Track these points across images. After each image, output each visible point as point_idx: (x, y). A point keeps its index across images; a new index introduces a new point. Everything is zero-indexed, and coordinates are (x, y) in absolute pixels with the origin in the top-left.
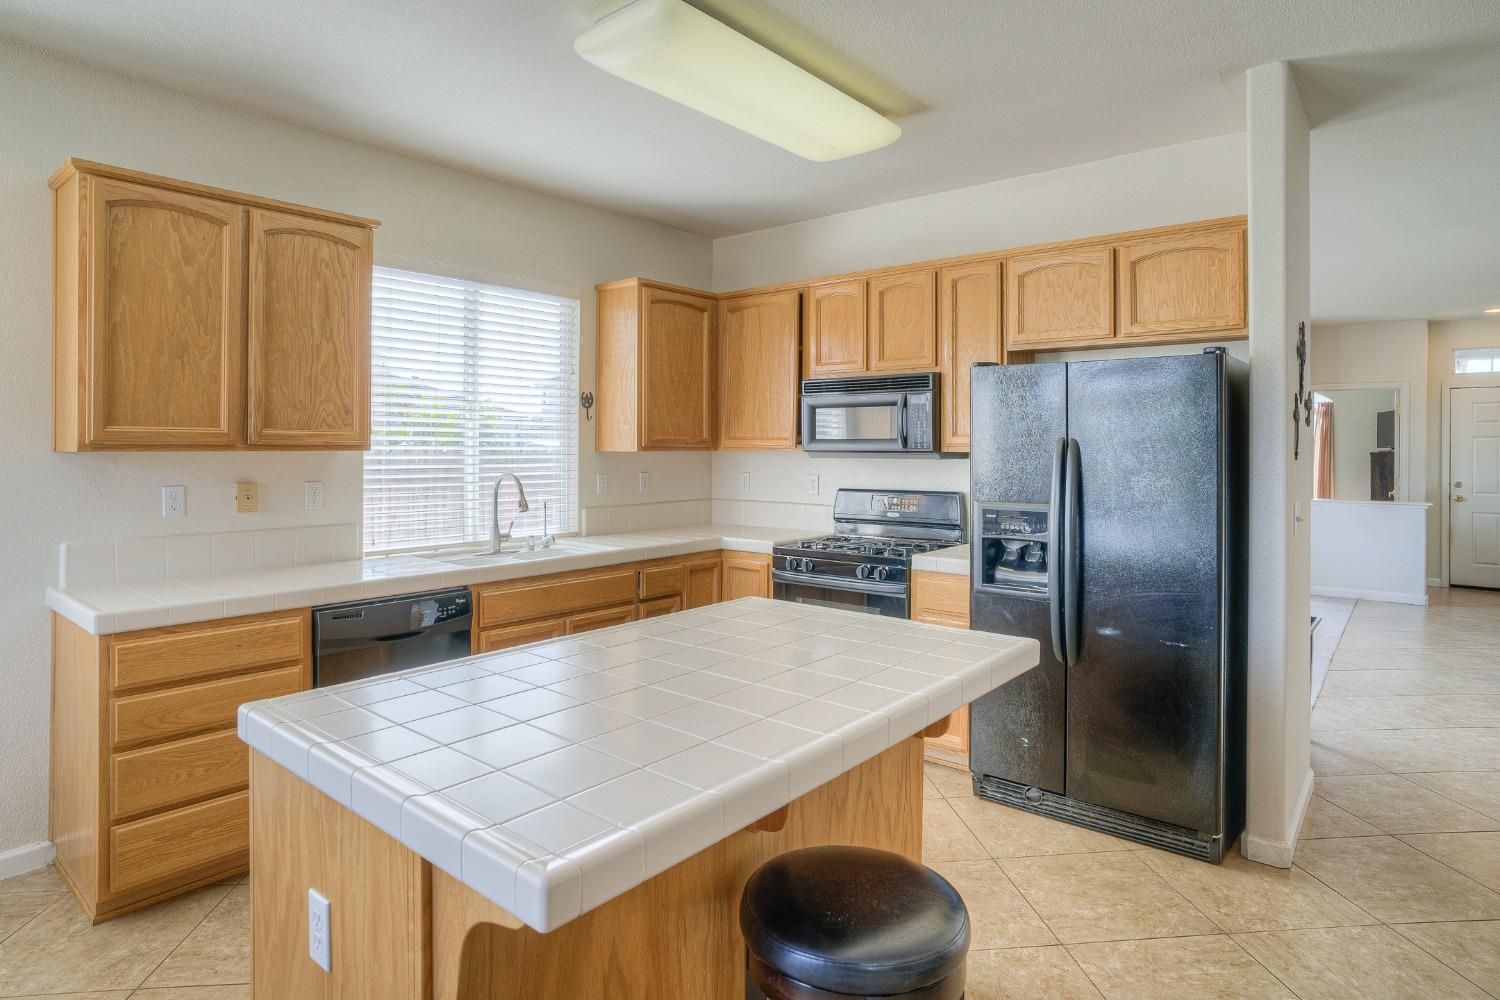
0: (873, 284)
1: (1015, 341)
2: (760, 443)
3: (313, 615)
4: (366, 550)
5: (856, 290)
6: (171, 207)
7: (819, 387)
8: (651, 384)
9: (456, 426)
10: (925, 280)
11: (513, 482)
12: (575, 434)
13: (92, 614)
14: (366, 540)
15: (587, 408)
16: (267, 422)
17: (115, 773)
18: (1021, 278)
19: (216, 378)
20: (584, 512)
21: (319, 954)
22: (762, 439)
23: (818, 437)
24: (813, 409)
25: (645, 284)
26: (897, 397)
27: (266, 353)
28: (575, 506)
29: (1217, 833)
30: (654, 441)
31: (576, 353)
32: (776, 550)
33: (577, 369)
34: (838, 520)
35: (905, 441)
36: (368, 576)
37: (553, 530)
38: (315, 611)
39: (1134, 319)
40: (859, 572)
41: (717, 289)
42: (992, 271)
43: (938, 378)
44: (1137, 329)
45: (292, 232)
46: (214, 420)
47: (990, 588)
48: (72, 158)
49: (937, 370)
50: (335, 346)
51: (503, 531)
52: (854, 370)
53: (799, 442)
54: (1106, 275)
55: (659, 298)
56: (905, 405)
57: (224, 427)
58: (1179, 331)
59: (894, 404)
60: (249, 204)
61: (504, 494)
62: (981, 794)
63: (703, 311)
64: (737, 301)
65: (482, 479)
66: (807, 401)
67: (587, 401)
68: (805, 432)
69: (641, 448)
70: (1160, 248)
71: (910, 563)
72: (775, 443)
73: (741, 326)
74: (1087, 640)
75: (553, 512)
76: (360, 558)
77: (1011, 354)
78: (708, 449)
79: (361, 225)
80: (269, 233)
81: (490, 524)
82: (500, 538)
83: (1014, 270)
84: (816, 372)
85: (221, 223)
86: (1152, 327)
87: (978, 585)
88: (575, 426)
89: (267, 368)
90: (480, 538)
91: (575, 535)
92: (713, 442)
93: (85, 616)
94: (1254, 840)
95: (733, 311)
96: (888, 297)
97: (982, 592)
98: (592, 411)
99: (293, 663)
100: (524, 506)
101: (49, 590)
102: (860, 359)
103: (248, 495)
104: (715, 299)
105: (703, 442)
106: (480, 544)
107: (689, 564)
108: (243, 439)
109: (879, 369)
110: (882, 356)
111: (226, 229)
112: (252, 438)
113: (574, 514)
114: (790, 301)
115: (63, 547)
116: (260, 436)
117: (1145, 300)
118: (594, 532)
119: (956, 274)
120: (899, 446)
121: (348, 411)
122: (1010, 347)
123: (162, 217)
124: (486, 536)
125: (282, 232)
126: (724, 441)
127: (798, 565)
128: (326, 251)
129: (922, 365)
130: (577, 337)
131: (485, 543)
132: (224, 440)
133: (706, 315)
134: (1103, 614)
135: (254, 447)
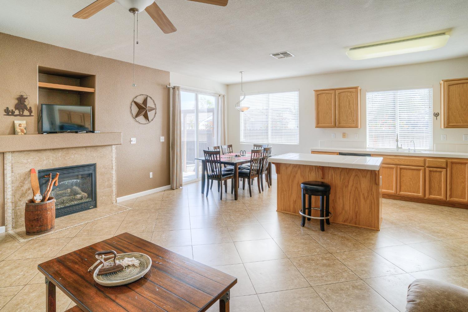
6: (325, 93)
12: (431, 124)
15: (436, 117)
16: (339, 123)
19: (332, 117)
20: (435, 145)
25: (445, 81)
27: (339, 113)
28: (432, 143)
30: (453, 125)
31: (431, 102)
33: (432, 106)
45: (343, 92)
46: (332, 124)
48: (314, 90)
50: (351, 110)
60: (335, 90)
67: (436, 115)
69: (445, 127)
76: (366, 148)
79: (355, 88)
80: (339, 93)
88: (431, 122)
89: (339, 114)
98: (438, 117)
103: (344, 135)
107: (450, 160)
108: (335, 126)
111: (332, 95)
113: (432, 145)
115: (319, 141)
121: (354, 121)
123: (324, 94)
125: (341, 93)
128: (349, 94)
130: (432, 98)
135: (338, 127)
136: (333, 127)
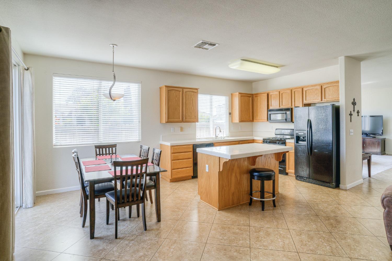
0: (280, 92)
1: (305, 102)
2: (261, 121)
3: (193, 146)
4: (197, 138)
5: (278, 93)
6: (175, 90)
7: (271, 110)
8: (241, 111)
9: (209, 118)
10: (289, 92)
11: (219, 128)
12: (228, 120)
13: (170, 143)
14: (197, 137)
16: (186, 119)
17: (172, 163)
18: (306, 91)
19: (180, 113)
20: (230, 133)
21: (207, 170)
22: (261, 120)
23: (271, 119)
24: (270, 114)
25: (240, 93)
26: (284, 112)
27: (185, 109)
28: (228, 132)
29: (333, 183)
30: (242, 121)
31: (228, 106)
32: (263, 139)
33: (228, 108)
34: (276, 135)
35: (286, 120)
36: (197, 141)
37: (225, 136)
38: (193, 145)
39: (325, 98)
40: (277, 143)
41: (253, 93)
42: (301, 90)
43: (292, 109)
44: (325, 100)
45: (188, 91)
46: (179, 118)
47: (297, 144)
48: (165, 86)
49: (292, 107)
50: (194, 107)
51: (217, 136)
52: (278, 107)
53: (268, 120)
54: (320, 90)
55: (242, 95)
56: (286, 113)
57: (181, 119)
58: (333, 100)
59: (284, 113)
60: (183, 88)
61: (217, 130)
62: (297, 179)
63: (250, 97)
64: (257, 95)
65: (213, 127)
66: (269, 113)
67: (230, 114)
68: (269, 118)
69: (240, 122)
70: (329, 85)
71: (286, 141)
72: (263, 121)
73: (257, 100)
74: (313, 152)
75: (225, 133)
77: (305, 104)
78: (252, 122)
79: (197, 89)
80: (185, 92)
81: (215, 135)
82: (216, 137)
83: (305, 89)
84: (271, 108)
85: (180, 91)
86: (328, 99)
87: (295, 144)
88: (228, 118)
89: (186, 111)
90: (213, 137)
91: (228, 137)
92: (253, 121)
93: (168, 144)
94: (341, 186)
95: (256, 97)
96: (283, 94)
97: (296, 145)
98: (231, 115)
99: (191, 152)
100: (220, 131)
101: (160, 141)
102: (278, 105)
103: (182, 129)
104: (253, 95)
105: (251, 120)
106: (213, 138)
107: (248, 142)
108: (183, 121)
109: (282, 107)
110: (282, 105)
111: (181, 92)
112: (184, 121)
113: (228, 133)
114: (266, 95)
115: (161, 136)
116: (185, 121)
117: (327, 95)
118: (231, 137)
119: (295, 90)
120: (285, 121)
121: (196, 117)
122: (304, 103)
123: (173, 91)
124: (214, 136)
126: (254, 120)
127: (267, 142)
128: (192, 93)
129: (289, 106)
130: (228, 103)
131: (214, 138)
132: (180, 121)
133: (251, 98)
134: (315, 148)
135: (184, 122)
136: (181, 122)
